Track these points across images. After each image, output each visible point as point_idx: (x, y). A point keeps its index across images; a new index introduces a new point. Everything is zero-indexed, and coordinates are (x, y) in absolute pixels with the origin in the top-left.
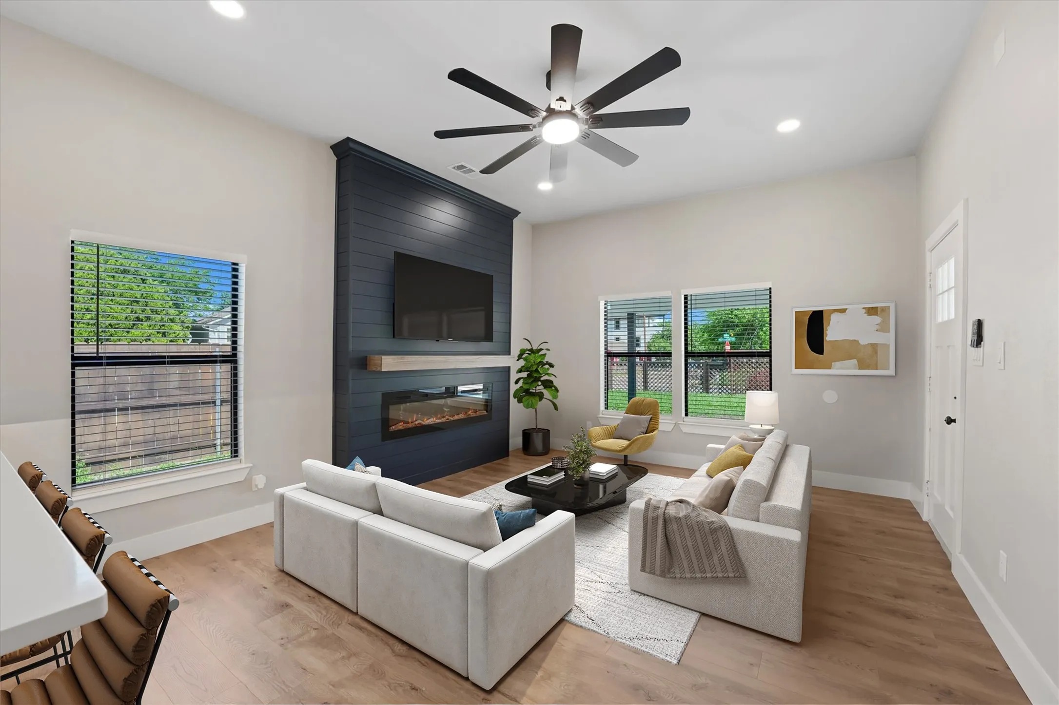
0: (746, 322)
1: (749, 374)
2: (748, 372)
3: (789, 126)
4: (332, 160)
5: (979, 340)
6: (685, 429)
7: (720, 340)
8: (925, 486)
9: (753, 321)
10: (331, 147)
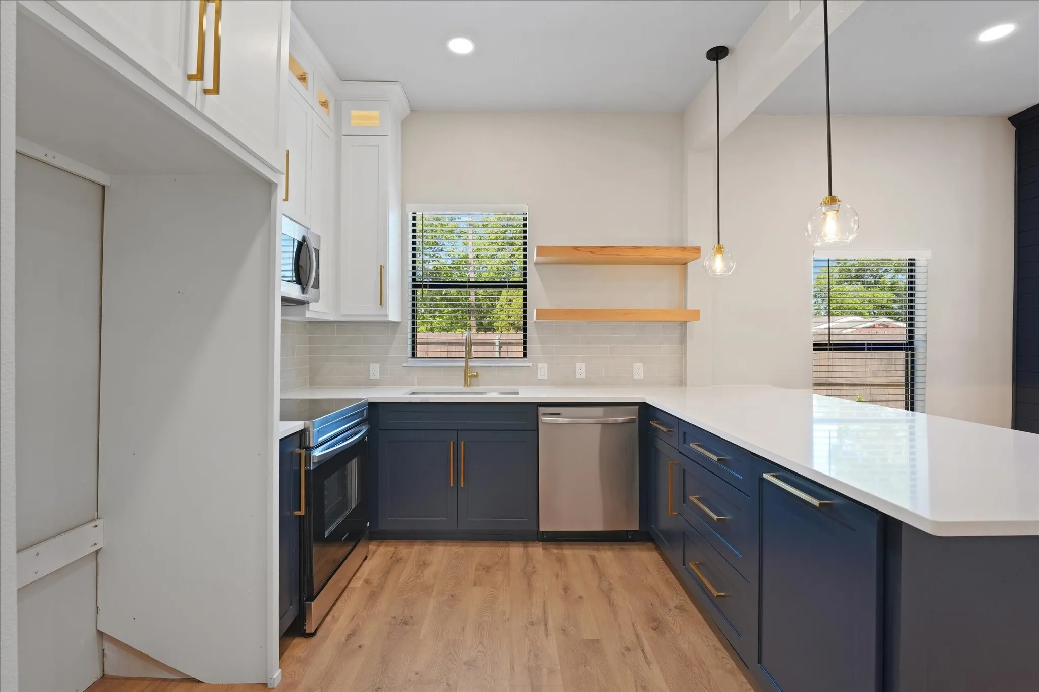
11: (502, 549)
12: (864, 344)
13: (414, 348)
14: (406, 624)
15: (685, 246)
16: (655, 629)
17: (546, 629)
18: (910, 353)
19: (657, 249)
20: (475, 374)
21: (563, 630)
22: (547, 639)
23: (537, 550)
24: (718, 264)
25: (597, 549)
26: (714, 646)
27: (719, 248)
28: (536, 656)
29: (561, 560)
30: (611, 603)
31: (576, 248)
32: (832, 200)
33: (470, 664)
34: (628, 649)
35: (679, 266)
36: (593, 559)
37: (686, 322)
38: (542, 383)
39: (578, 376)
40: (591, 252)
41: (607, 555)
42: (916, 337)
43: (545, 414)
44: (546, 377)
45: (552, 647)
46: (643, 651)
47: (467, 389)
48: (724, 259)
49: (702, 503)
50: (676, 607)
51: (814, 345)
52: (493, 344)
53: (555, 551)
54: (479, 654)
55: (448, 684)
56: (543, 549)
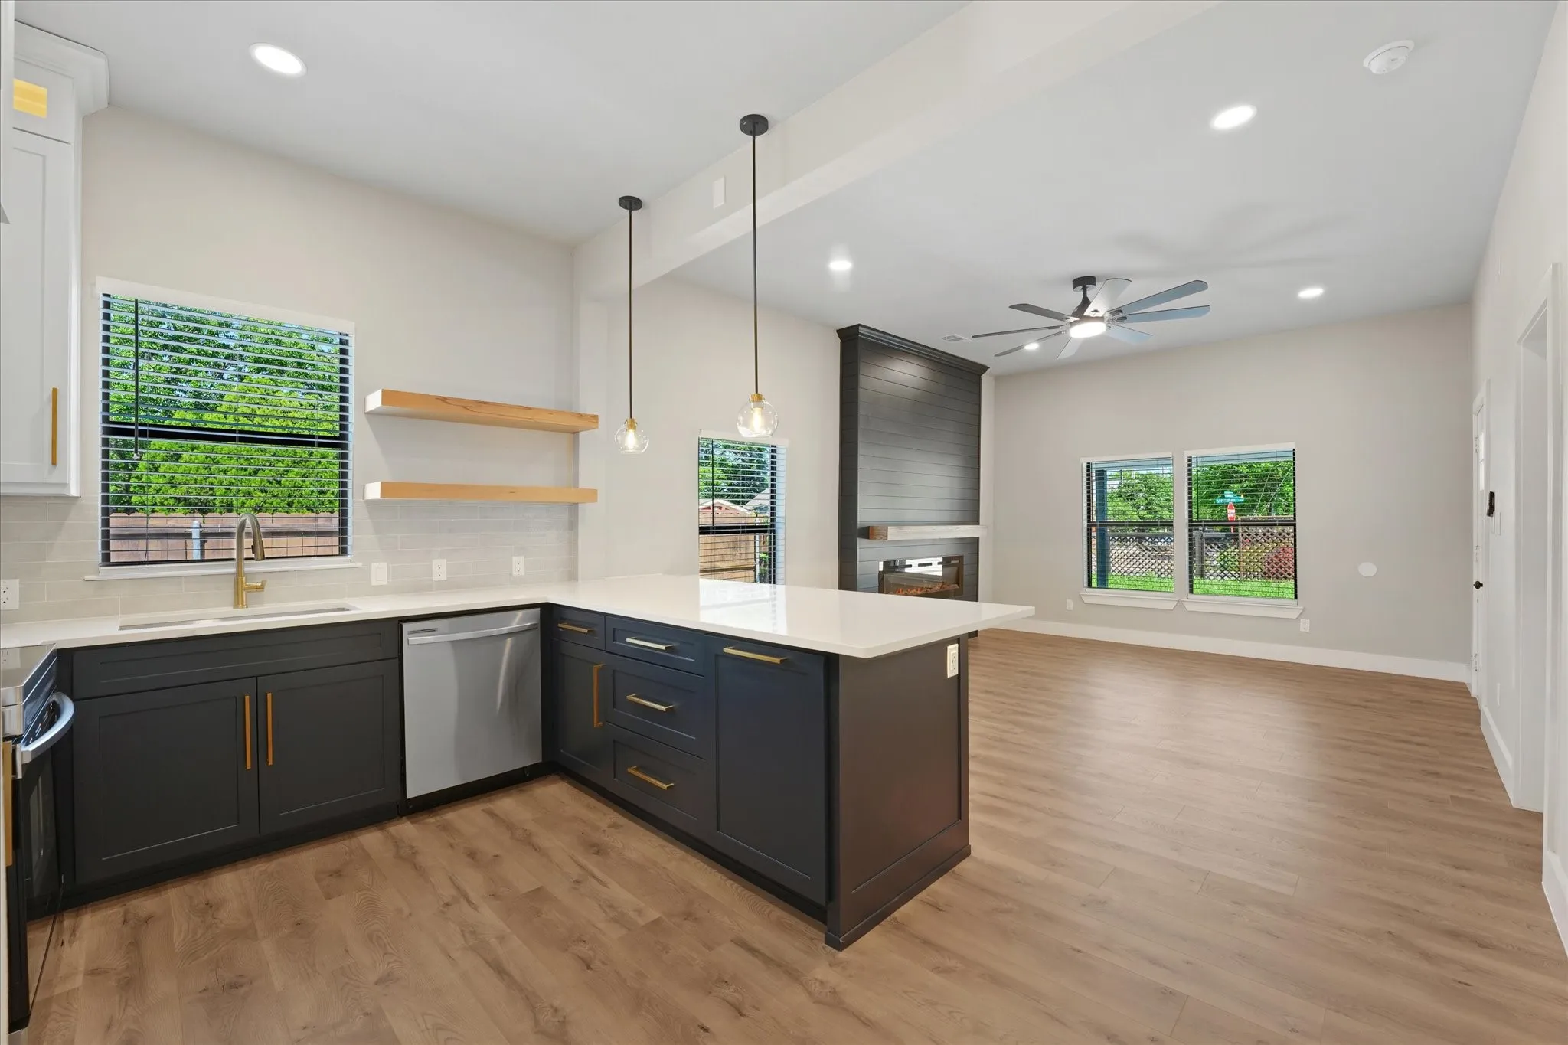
0: (1262, 471)
1: (1267, 551)
2: (1266, 548)
3: (1311, 293)
4: (836, 342)
5: (1491, 510)
6: (1189, 607)
7: (1219, 501)
8: (1474, 659)
9: (1273, 470)
10: (837, 331)
11: (346, 842)
12: (739, 527)
13: (106, 546)
14: (237, 988)
15: (582, 412)
16: (597, 853)
17: (469, 902)
18: (772, 535)
19: (550, 412)
20: (259, 584)
21: (493, 895)
22: (478, 912)
23: (405, 829)
24: (631, 440)
25: (490, 801)
26: (660, 845)
27: (632, 424)
28: (473, 933)
29: (445, 828)
30: (536, 848)
31: (443, 399)
32: (758, 398)
33: (385, 980)
34: (577, 882)
35: (569, 434)
36: (491, 814)
37: (576, 504)
38: (379, 591)
39: (435, 578)
40: (465, 407)
41: (507, 804)
42: (777, 519)
43: (412, 633)
44: (385, 583)
45: (489, 917)
46: (594, 877)
47: (240, 611)
48: (636, 434)
49: (642, 699)
50: (609, 827)
51: (701, 528)
52: (229, 535)
53: (432, 820)
54: (391, 965)
55: (367, 1014)
56: (412, 823)
